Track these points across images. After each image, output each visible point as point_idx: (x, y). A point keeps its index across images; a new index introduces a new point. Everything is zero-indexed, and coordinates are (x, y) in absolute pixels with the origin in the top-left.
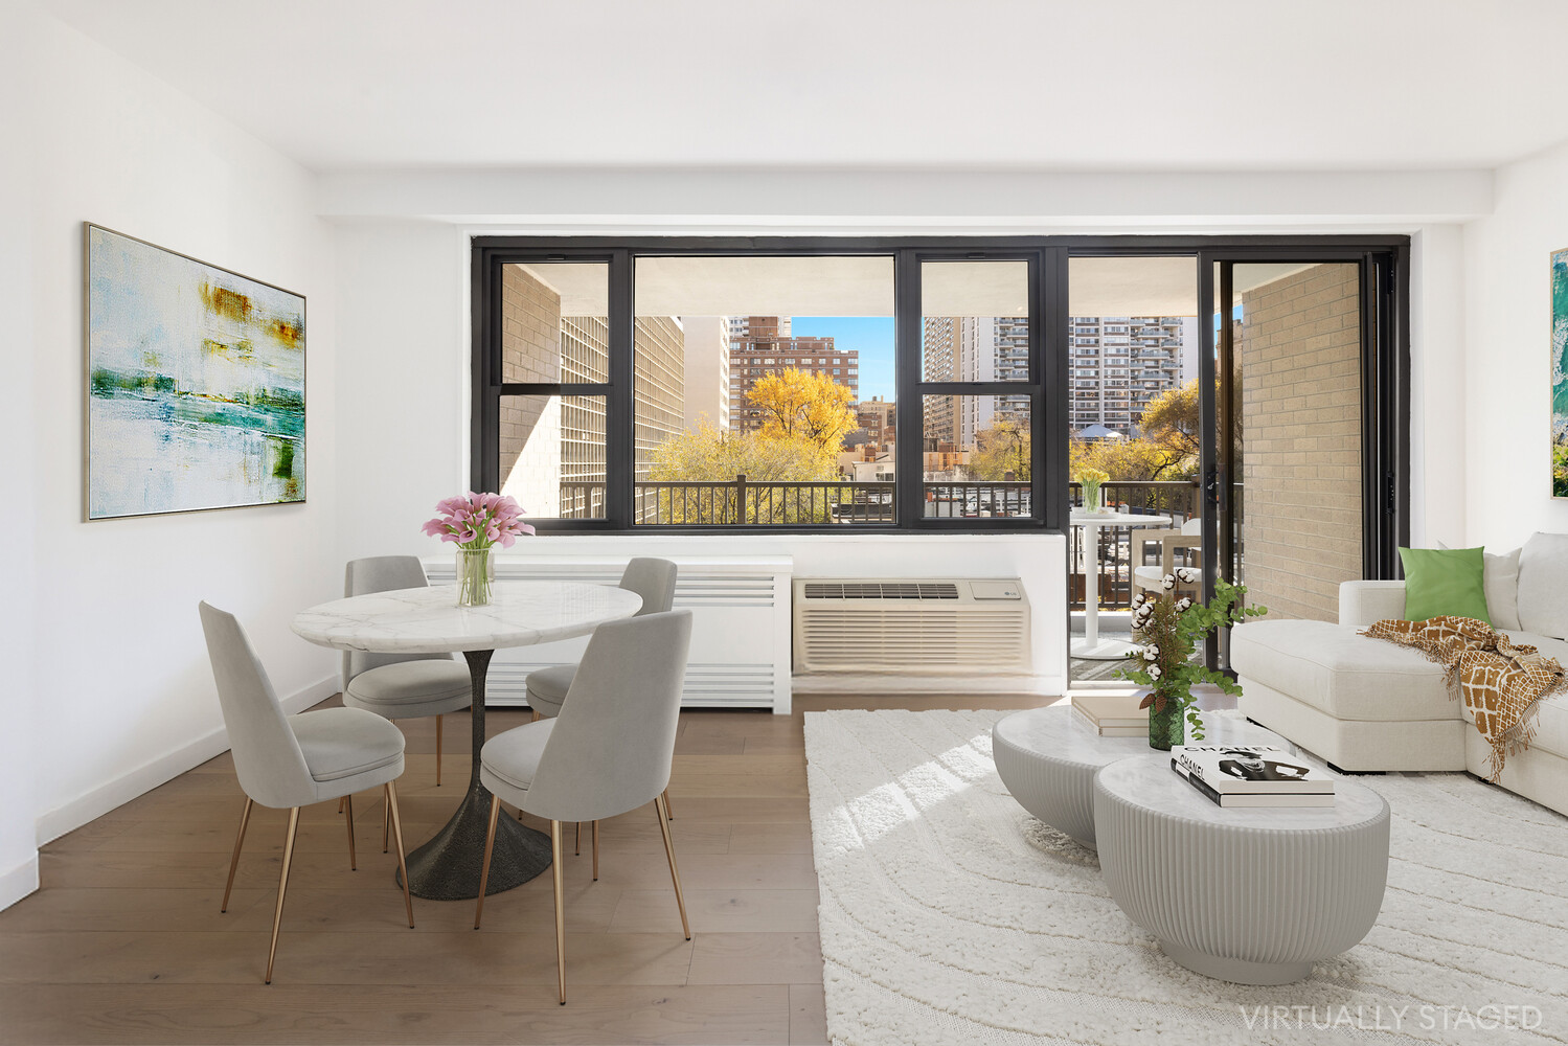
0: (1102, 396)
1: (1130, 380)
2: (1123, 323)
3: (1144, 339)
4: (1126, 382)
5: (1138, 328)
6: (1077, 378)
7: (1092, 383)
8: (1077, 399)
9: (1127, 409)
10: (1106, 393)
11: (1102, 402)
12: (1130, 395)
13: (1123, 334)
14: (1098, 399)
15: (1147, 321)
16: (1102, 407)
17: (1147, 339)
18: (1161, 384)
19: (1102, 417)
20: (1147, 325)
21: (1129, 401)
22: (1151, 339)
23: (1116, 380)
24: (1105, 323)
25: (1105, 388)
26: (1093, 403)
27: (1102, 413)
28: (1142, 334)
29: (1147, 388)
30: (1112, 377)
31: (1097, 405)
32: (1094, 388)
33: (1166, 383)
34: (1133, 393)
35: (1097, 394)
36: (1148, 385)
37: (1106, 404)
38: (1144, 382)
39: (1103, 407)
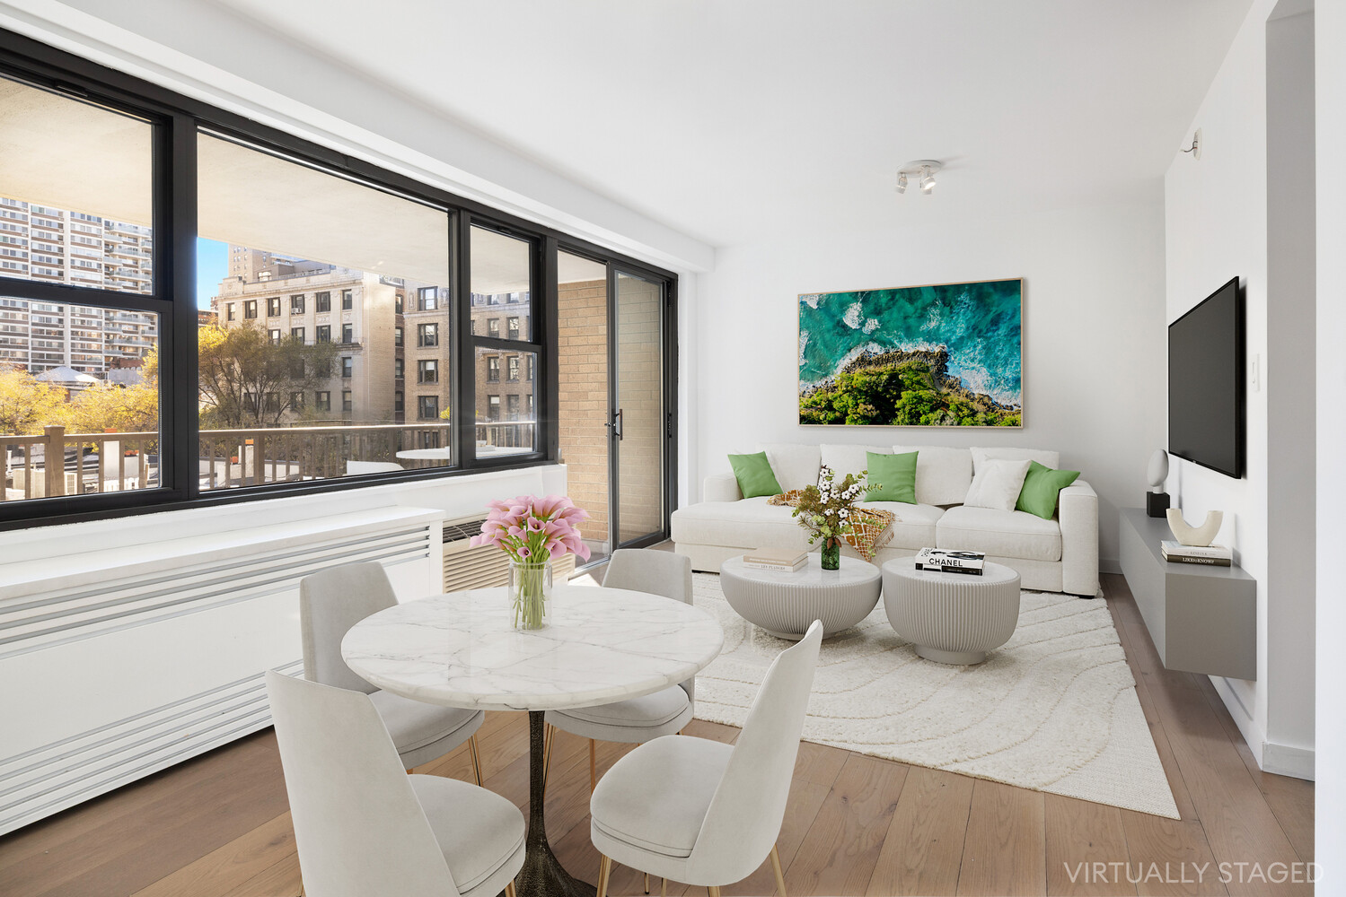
0: (67, 335)
1: (104, 321)
2: (96, 259)
3: (120, 279)
4: (100, 324)
5: (113, 267)
6: (33, 312)
7: (54, 320)
8: (33, 337)
9: (101, 352)
10: (73, 333)
11: (68, 341)
12: (104, 337)
13: (95, 270)
14: (62, 339)
15: (124, 261)
16: (68, 347)
17: (124, 280)
18: (141, 328)
19: (68, 359)
20: (125, 265)
21: (103, 344)
22: (129, 280)
23: (86, 319)
24: (72, 255)
25: (72, 327)
26: (55, 343)
27: (68, 354)
28: (118, 274)
29: (124, 332)
30: (81, 316)
31: (61, 345)
32: (57, 326)
33: (146, 329)
34: (108, 335)
35: (61, 333)
36: (125, 328)
37: (73, 345)
38: (120, 324)
39: (70, 348)
